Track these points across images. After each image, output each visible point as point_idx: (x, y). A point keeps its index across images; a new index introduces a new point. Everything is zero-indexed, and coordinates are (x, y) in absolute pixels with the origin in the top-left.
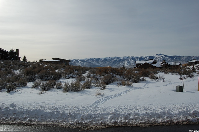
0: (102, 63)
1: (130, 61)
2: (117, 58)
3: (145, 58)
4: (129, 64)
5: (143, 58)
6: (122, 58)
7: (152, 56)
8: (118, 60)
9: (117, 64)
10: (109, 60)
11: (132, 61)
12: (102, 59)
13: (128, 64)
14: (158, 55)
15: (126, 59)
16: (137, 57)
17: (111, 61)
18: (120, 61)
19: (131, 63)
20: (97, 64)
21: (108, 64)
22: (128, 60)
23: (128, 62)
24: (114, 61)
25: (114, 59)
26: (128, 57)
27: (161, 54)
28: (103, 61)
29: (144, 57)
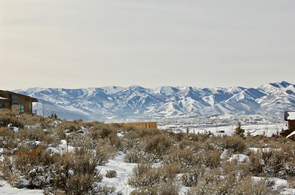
0: (89, 105)
1: (183, 102)
2: (142, 90)
3: (235, 93)
4: (180, 113)
5: (227, 94)
6: (156, 92)
7: (256, 88)
8: (143, 96)
9: (141, 112)
10: (112, 96)
11: (191, 101)
12: (90, 93)
13: (175, 113)
14: (274, 85)
15: (169, 97)
16: (205, 90)
17: (120, 99)
18: (152, 100)
19: (186, 109)
20: (71, 109)
21: (110, 110)
22: (177, 99)
23: (178, 107)
24: (130, 102)
25: (132, 92)
26: (175, 90)
27: (285, 84)
28: (91, 99)
29: (230, 91)
